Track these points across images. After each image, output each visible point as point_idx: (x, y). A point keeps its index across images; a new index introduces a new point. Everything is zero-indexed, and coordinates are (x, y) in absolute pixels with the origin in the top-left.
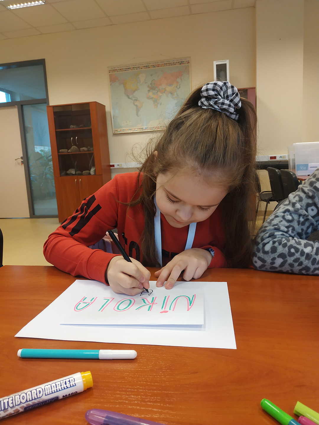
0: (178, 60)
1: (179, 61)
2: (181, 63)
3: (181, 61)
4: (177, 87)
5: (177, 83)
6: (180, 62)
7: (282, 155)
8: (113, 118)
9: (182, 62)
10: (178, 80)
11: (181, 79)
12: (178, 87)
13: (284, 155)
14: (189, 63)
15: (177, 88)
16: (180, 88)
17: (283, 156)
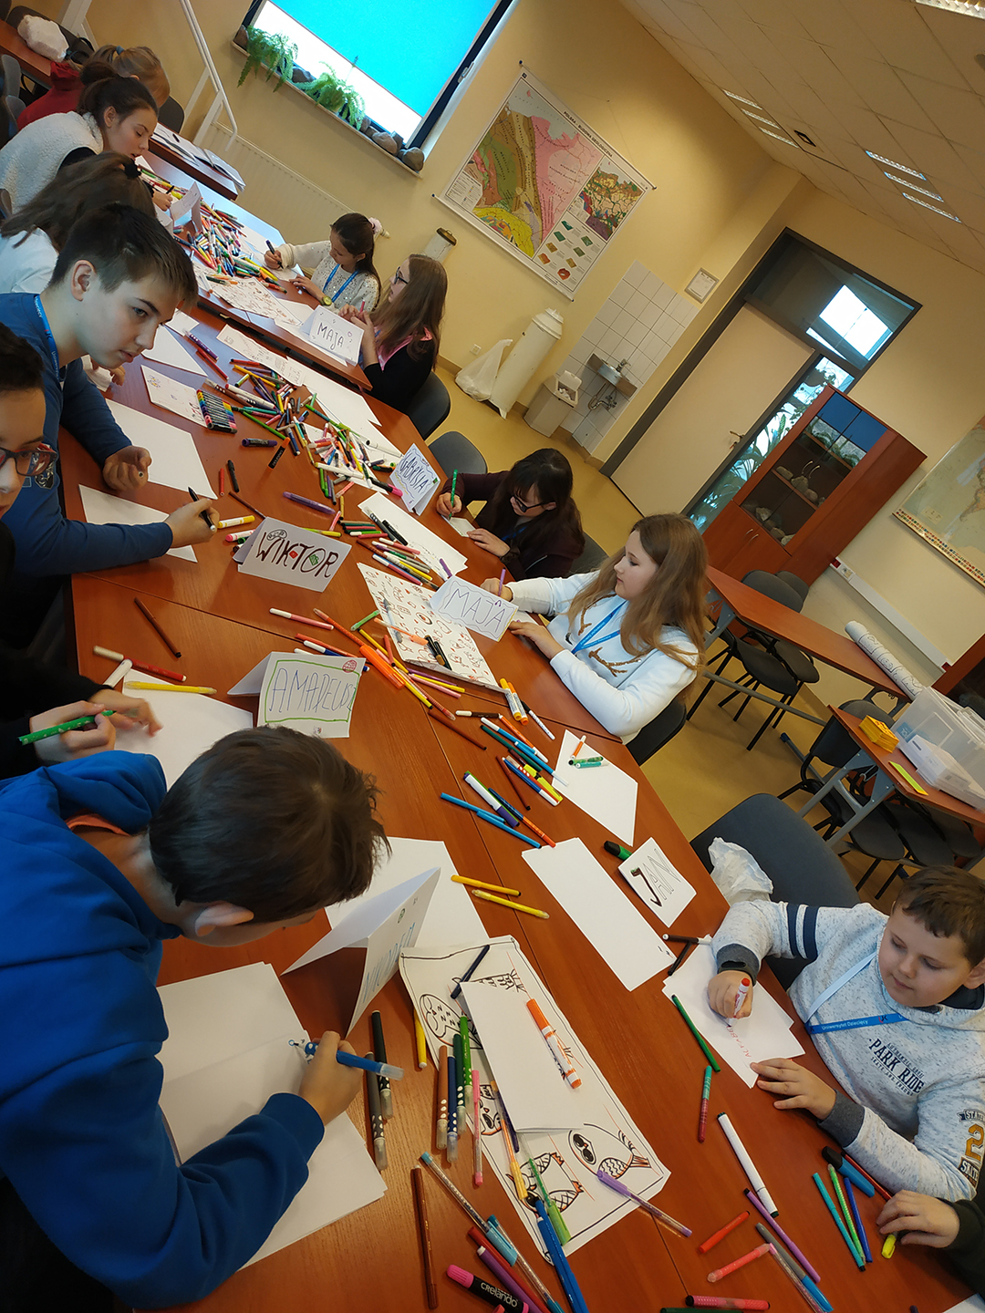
8: (919, 489)
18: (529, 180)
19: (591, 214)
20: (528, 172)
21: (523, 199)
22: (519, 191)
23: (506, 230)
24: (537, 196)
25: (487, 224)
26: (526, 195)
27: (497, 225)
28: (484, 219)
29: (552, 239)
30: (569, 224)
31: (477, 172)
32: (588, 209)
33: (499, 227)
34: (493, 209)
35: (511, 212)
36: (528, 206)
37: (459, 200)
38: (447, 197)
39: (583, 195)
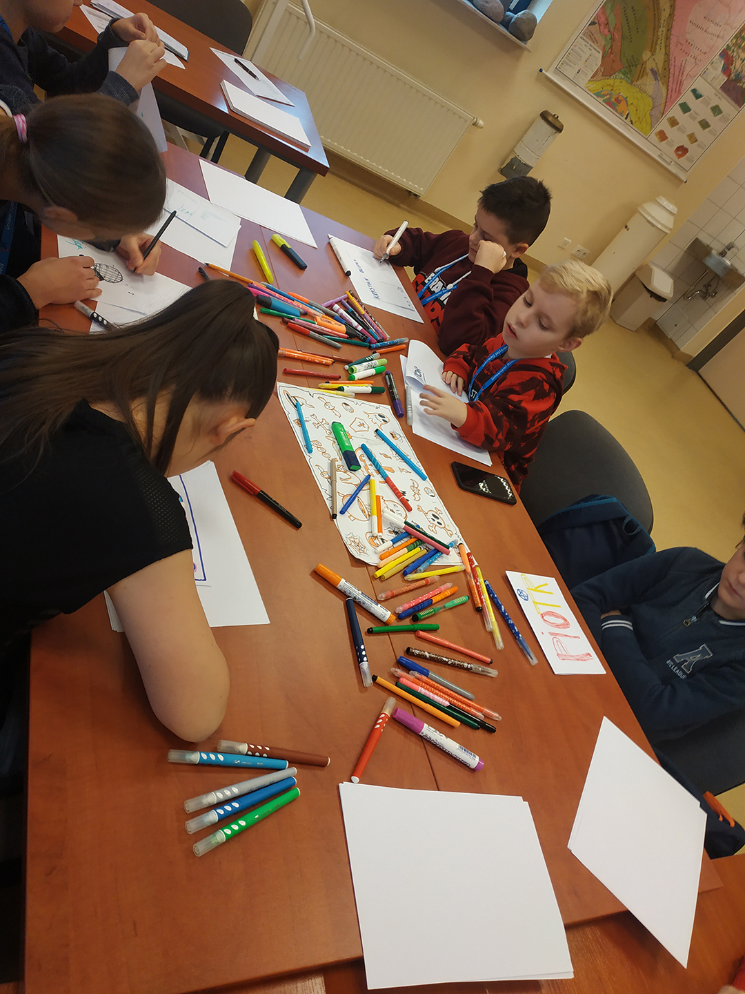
18: (662, 40)
19: (729, 76)
20: (662, 31)
21: (650, 65)
22: (646, 55)
23: (622, 106)
24: (667, 61)
25: (601, 100)
26: (653, 60)
27: (613, 100)
28: (598, 95)
29: (675, 111)
30: (700, 91)
31: (597, 36)
32: (726, 70)
33: (613, 103)
34: (610, 81)
35: (631, 83)
36: (654, 73)
37: (571, 72)
38: (558, 71)
39: (725, 54)
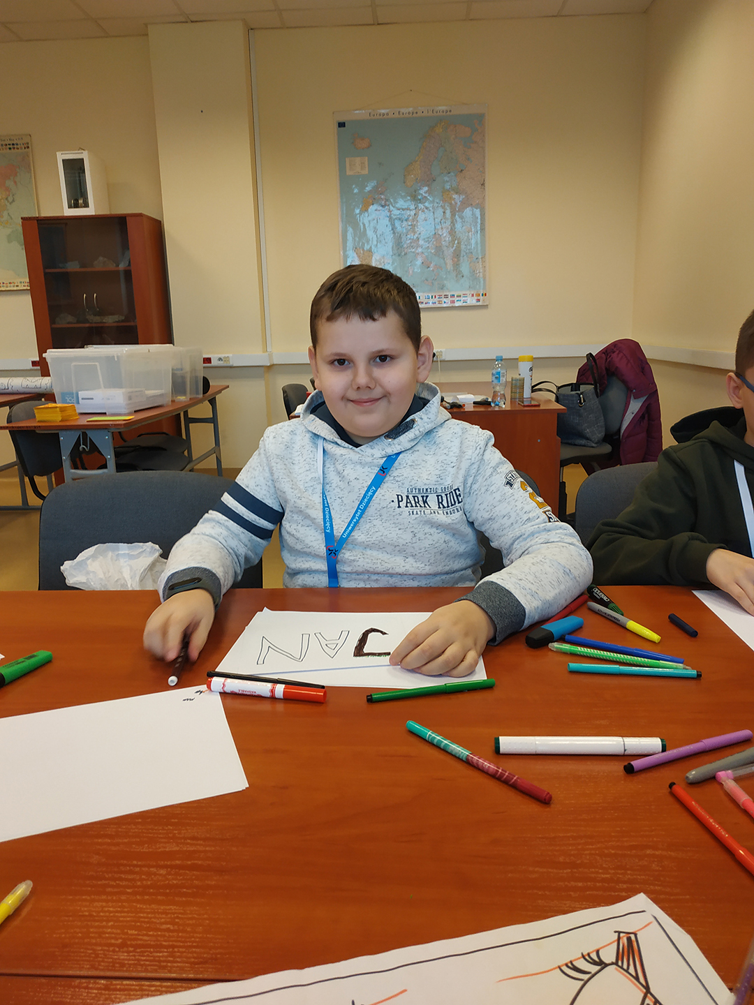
0: (4, 140)
1: (7, 143)
2: (11, 146)
3: (11, 143)
4: (7, 199)
5: (8, 189)
6: (9, 145)
7: (222, 356)
9: (13, 144)
10: (9, 183)
11: (15, 182)
12: (10, 199)
13: (226, 355)
14: (28, 147)
15: (8, 202)
16: (13, 201)
17: (225, 357)
